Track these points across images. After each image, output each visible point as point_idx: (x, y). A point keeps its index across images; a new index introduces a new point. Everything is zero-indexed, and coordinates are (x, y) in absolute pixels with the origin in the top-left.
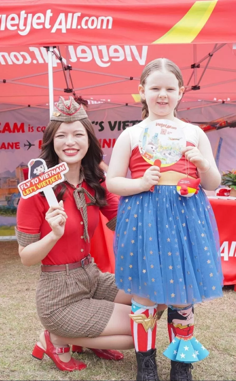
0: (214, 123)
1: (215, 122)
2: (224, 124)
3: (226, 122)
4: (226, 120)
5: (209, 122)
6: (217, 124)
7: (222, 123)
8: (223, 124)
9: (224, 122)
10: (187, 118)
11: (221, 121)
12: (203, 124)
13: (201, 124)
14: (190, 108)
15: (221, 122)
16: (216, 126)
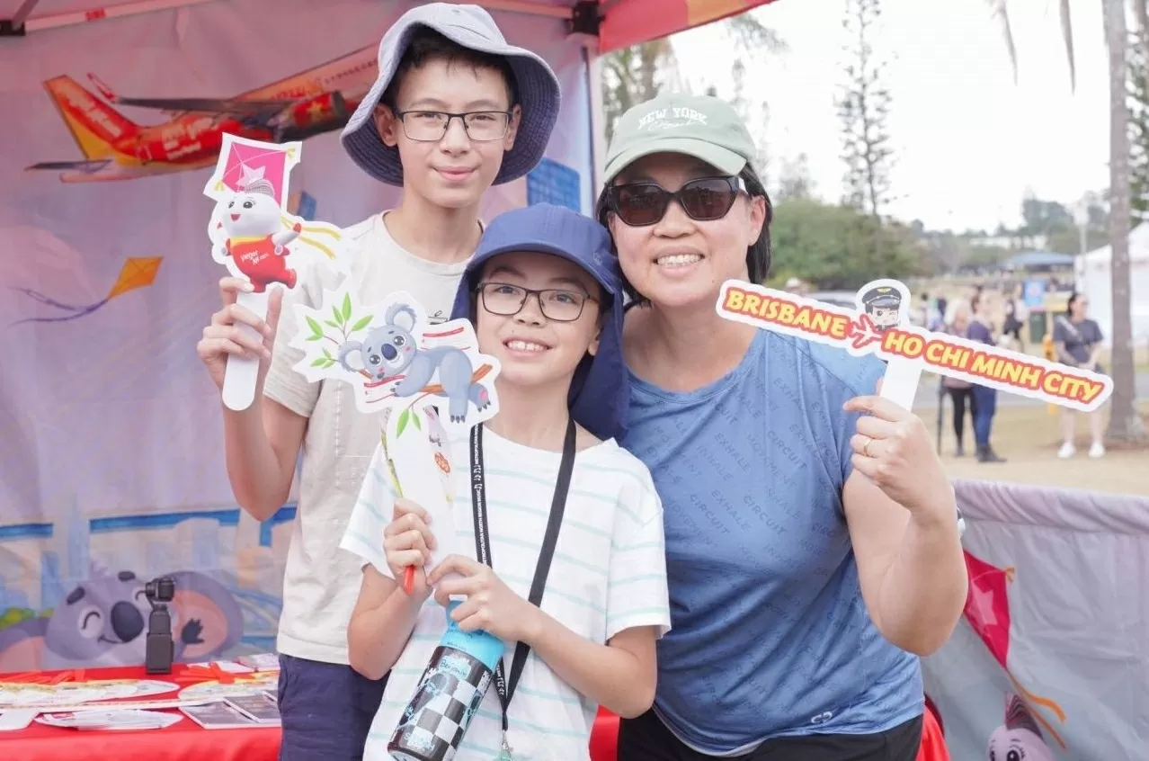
0: (260, 104)
1: (267, 95)
2: (323, 110)
3: (331, 99)
4: (330, 88)
5: (230, 101)
6: (274, 115)
7: (308, 104)
8: (316, 108)
9: (323, 99)
10: (90, 76)
11: (300, 95)
12: (193, 113)
13: (180, 113)
14: (109, 13)
15: (301, 100)
16: (271, 122)
